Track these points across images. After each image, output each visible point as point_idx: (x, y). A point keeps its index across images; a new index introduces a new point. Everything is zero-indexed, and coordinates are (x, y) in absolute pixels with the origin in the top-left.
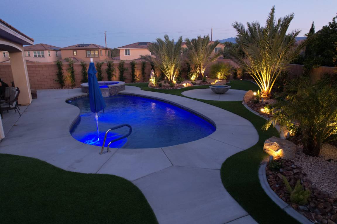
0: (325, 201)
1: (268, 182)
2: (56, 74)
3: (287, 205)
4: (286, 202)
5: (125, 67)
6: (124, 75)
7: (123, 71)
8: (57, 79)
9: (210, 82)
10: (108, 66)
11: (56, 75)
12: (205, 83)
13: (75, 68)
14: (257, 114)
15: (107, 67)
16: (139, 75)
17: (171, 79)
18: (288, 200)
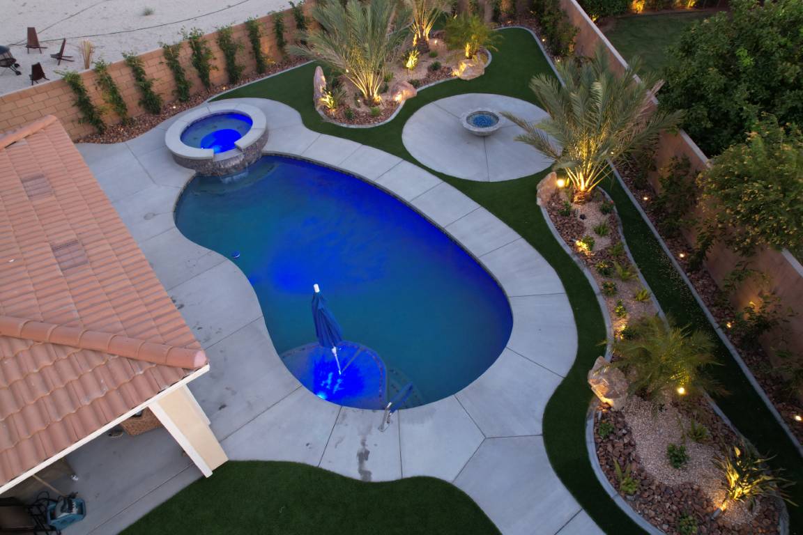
0: (649, 488)
1: (598, 455)
2: (73, 103)
3: (616, 493)
4: (615, 488)
5: (235, 37)
6: (237, 62)
7: (233, 54)
8: (81, 116)
9: (448, 68)
10: (192, 47)
11: (73, 106)
12: (438, 72)
13: (114, 75)
14: (568, 250)
15: (189, 51)
16: (271, 48)
17: (368, 95)
18: (617, 486)
